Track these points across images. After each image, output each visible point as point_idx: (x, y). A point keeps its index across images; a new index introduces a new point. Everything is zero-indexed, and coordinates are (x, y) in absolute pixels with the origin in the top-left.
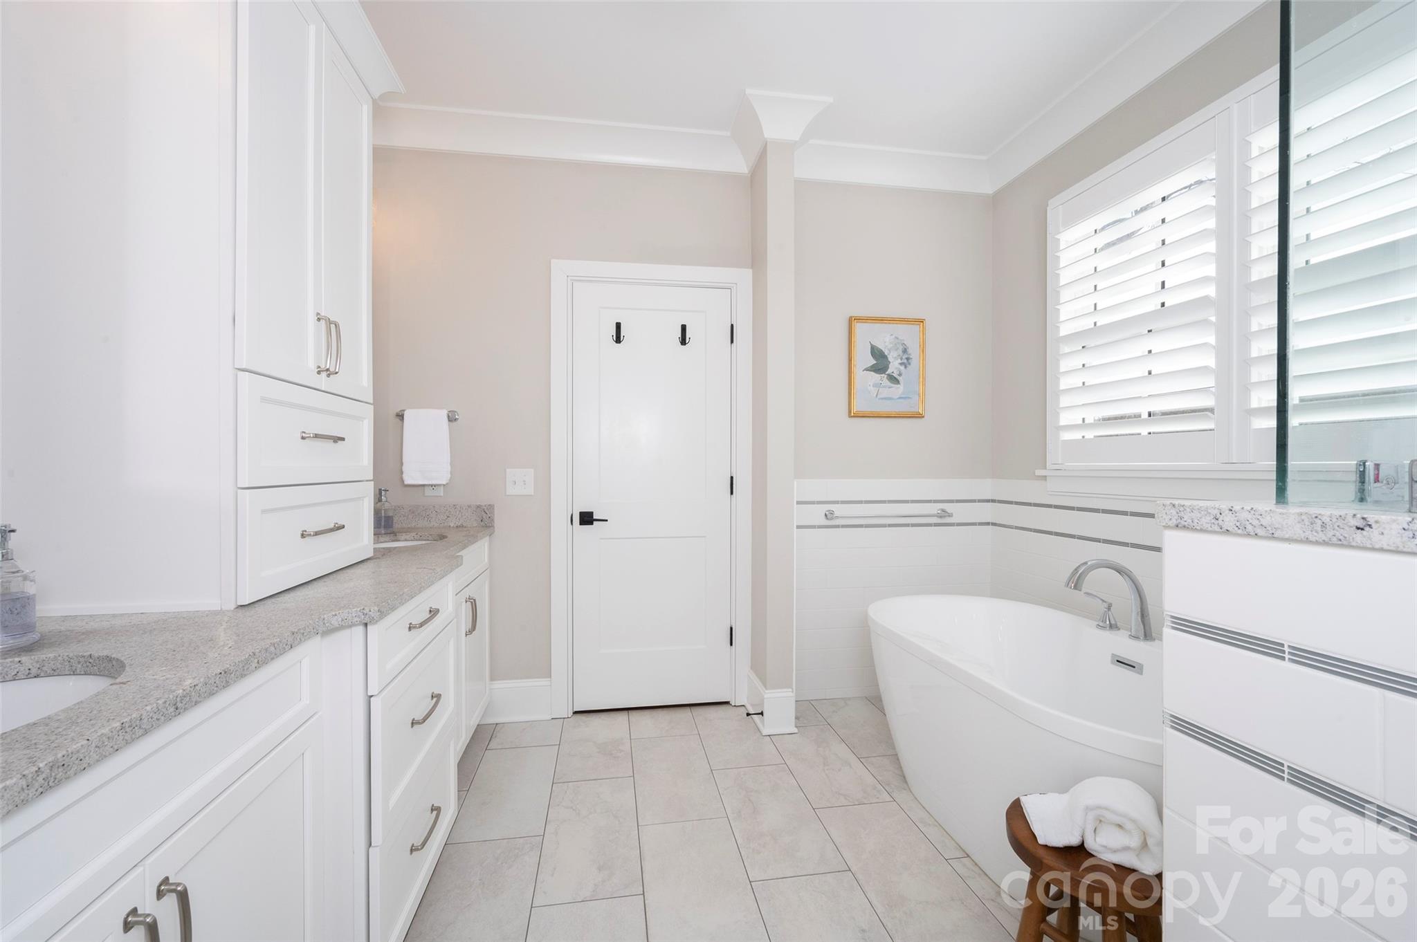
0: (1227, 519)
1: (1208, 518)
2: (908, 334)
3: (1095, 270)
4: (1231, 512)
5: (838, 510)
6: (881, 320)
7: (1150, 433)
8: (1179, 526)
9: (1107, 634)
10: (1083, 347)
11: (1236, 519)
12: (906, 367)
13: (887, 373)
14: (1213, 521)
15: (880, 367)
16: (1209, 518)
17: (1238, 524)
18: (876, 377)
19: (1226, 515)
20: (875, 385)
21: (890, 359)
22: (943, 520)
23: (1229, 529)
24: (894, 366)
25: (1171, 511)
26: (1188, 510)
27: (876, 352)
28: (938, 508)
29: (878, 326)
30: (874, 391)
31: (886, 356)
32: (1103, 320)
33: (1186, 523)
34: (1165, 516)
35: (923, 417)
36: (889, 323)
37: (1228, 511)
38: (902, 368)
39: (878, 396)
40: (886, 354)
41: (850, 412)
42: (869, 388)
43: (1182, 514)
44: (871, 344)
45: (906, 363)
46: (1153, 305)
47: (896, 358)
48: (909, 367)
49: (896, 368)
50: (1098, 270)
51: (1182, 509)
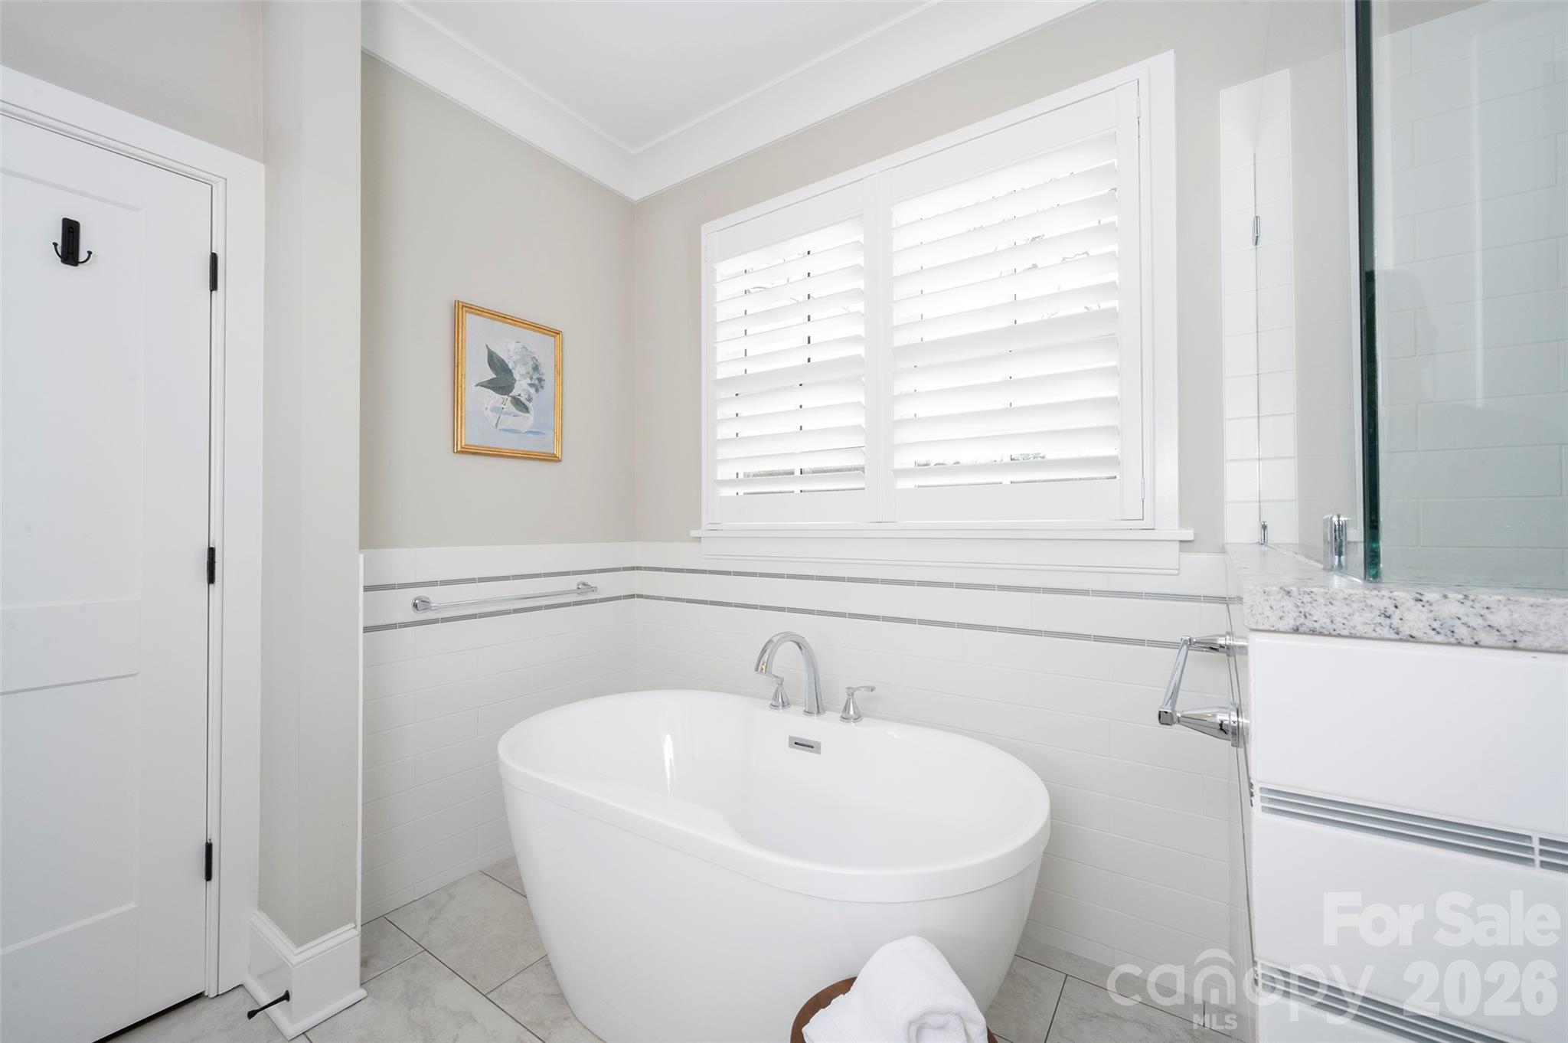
0: (1407, 616)
1: (1368, 616)
2: (541, 347)
3: (746, 313)
4: (1419, 605)
5: (434, 595)
6: (504, 318)
7: (801, 491)
8: (1301, 629)
9: (780, 715)
10: (737, 395)
11: (1431, 615)
12: (537, 390)
13: (511, 395)
14: (1378, 620)
15: (501, 386)
16: (1371, 615)
17: (1436, 625)
18: (493, 398)
19: (1408, 609)
20: (494, 410)
21: (516, 375)
22: (585, 597)
23: (1415, 633)
24: (521, 387)
25: (1284, 604)
26: (1322, 601)
27: (495, 361)
28: (579, 581)
29: (497, 325)
30: (493, 418)
31: (511, 371)
32: (753, 369)
33: (1317, 625)
34: (1268, 613)
35: (560, 461)
36: (515, 325)
37: (1412, 602)
38: (532, 391)
39: (499, 427)
40: (510, 368)
41: (454, 444)
42: (486, 413)
43: (1308, 608)
44: (488, 349)
45: (538, 385)
46: (799, 360)
47: (523, 376)
48: (542, 392)
49: (524, 390)
50: (748, 313)
51: (1307, 599)
